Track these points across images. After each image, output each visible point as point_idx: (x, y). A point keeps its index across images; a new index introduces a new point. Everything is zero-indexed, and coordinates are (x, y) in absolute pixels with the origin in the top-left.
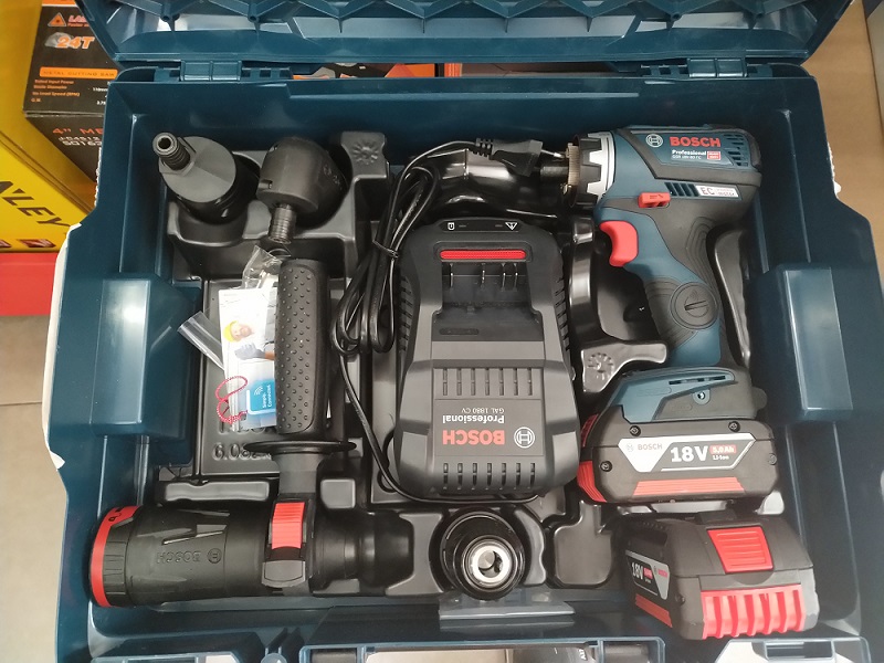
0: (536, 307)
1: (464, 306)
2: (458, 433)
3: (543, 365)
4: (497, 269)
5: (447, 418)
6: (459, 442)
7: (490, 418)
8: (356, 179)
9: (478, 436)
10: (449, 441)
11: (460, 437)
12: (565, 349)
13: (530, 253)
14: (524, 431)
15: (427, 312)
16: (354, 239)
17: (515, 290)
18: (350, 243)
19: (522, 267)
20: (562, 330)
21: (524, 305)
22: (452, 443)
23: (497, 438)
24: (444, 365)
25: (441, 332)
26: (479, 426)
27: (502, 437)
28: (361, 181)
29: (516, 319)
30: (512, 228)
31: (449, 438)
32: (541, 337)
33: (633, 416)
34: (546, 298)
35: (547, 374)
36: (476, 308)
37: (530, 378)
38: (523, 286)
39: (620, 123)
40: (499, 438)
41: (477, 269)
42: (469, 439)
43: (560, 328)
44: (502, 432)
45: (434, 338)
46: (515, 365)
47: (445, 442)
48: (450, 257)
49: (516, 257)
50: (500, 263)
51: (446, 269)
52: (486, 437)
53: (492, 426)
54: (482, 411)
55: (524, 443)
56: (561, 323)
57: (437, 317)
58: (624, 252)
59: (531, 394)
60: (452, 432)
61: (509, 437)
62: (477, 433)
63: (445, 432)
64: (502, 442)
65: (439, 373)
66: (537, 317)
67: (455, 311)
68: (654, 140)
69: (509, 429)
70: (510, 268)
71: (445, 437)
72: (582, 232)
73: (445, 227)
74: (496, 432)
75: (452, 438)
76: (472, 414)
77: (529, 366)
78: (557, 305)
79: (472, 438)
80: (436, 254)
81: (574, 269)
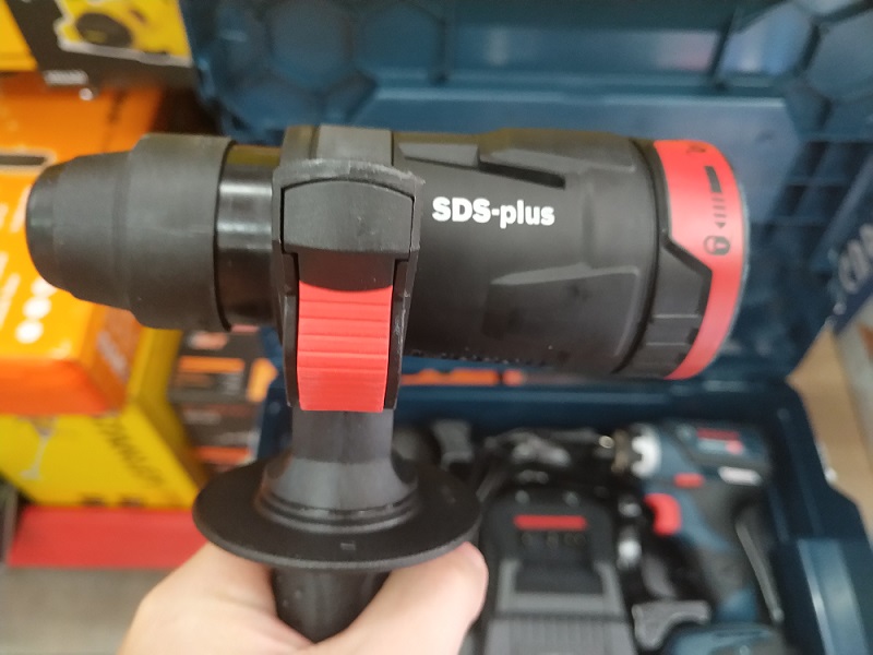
3: (606, 619)
4: (561, 534)
21: (587, 565)
39: (662, 418)
41: (544, 534)
51: (520, 534)
68: (686, 432)
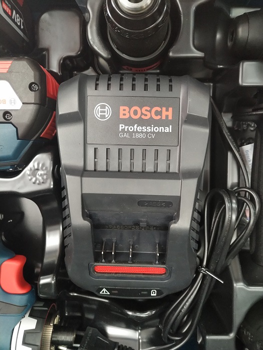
0: (87, 224)
1: (149, 227)
2: (158, 117)
3: (83, 172)
4: (120, 258)
5: (168, 130)
6: (159, 109)
7: (131, 129)
8: (232, 335)
9: (142, 114)
10: (167, 110)
11: (157, 113)
12: (64, 188)
13: (90, 270)
14: (103, 117)
15: (184, 222)
16: (235, 285)
17: (104, 239)
18: (237, 281)
19: (97, 258)
20: (66, 204)
21: (97, 226)
22: (164, 109)
23: (126, 112)
24: (168, 175)
25: (172, 205)
26: (141, 122)
27: (122, 112)
28: (227, 333)
29: (105, 214)
30: (104, 290)
31: (167, 113)
32: (84, 197)
33: (9, 130)
34: (78, 231)
35: (81, 164)
36: (139, 225)
37: (95, 162)
38: (97, 242)
40: (125, 112)
41: (136, 258)
42: (150, 111)
43: (68, 206)
44: (122, 116)
45: (178, 199)
46: (108, 173)
47: (170, 109)
48: (158, 268)
49: (102, 267)
50: (116, 262)
51: (162, 259)
52: (136, 113)
53: (130, 122)
54: (138, 136)
55: (103, 107)
56: (67, 210)
57: (174, 218)
58: (12, 267)
59: (95, 149)
60: (164, 118)
61: (116, 113)
62: (143, 117)
63: (170, 118)
64: (122, 108)
65: (174, 169)
66: (86, 215)
67: (157, 223)
69: (116, 119)
70: (108, 258)
71: (170, 113)
72: (47, 285)
73: (159, 292)
74: (127, 116)
75: (164, 113)
76: (147, 133)
77: (96, 173)
78: (70, 225)
79: (147, 112)
80: (169, 272)
81: (57, 254)
